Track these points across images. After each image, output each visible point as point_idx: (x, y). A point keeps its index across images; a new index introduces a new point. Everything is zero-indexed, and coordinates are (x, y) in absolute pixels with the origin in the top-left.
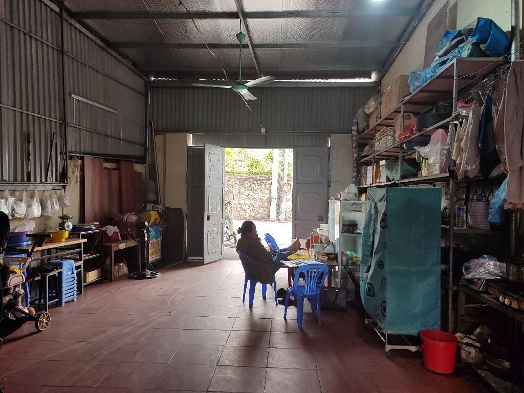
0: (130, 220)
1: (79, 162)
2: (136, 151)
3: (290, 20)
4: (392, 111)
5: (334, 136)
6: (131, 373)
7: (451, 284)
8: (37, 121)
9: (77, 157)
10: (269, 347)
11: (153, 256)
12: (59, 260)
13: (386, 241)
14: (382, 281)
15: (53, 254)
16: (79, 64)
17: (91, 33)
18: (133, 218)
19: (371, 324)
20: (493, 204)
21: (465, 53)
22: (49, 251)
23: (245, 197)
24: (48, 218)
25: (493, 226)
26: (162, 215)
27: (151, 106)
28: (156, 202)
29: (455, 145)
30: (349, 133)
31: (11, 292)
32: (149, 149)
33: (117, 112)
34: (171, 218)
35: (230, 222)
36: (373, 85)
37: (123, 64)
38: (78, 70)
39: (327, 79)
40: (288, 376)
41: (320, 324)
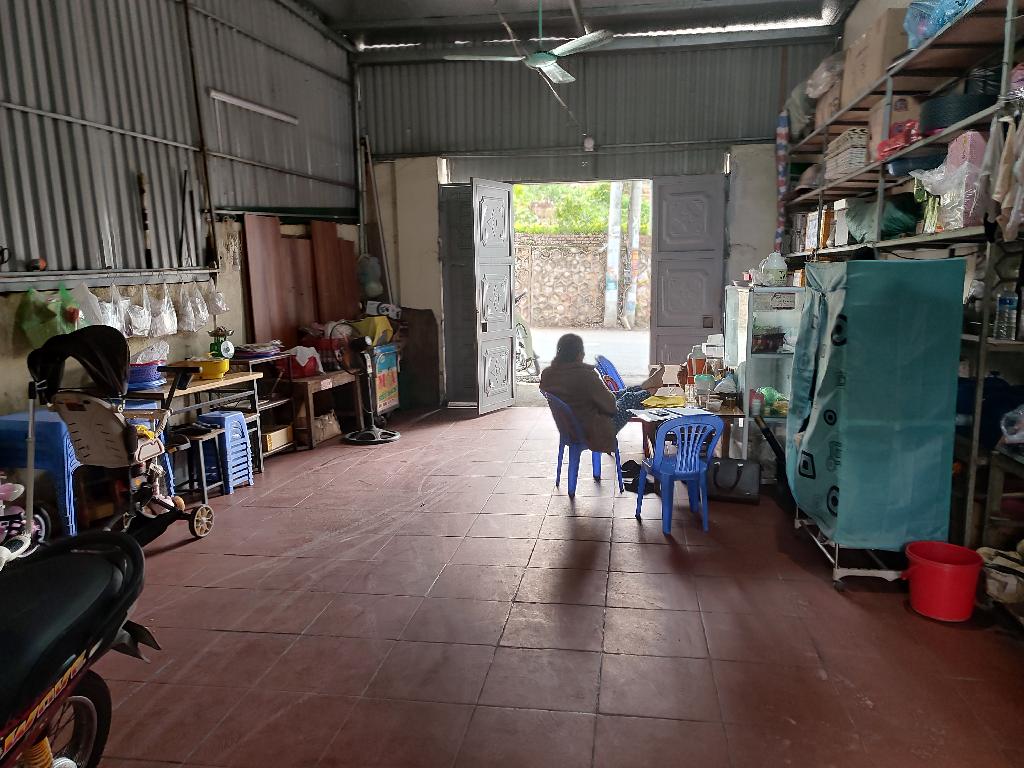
0: (336, 335)
1: (236, 226)
2: (340, 199)
4: (867, 92)
5: (737, 150)
6: (363, 613)
7: (975, 452)
8: (151, 147)
9: (231, 217)
10: (609, 571)
11: (385, 399)
12: (216, 413)
13: (843, 370)
14: (831, 448)
15: (205, 404)
16: (219, 26)
18: (342, 331)
19: (807, 529)
22: (198, 396)
23: (552, 281)
24: (190, 334)
26: (395, 323)
27: (363, 105)
28: (383, 298)
29: (1002, 169)
30: (767, 141)
31: (143, 470)
32: (365, 194)
33: (296, 122)
34: (414, 328)
35: (526, 335)
36: (825, 33)
37: (304, 20)
38: (217, 40)
39: (724, 26)
40: (645, 622)
41: (706, 529)
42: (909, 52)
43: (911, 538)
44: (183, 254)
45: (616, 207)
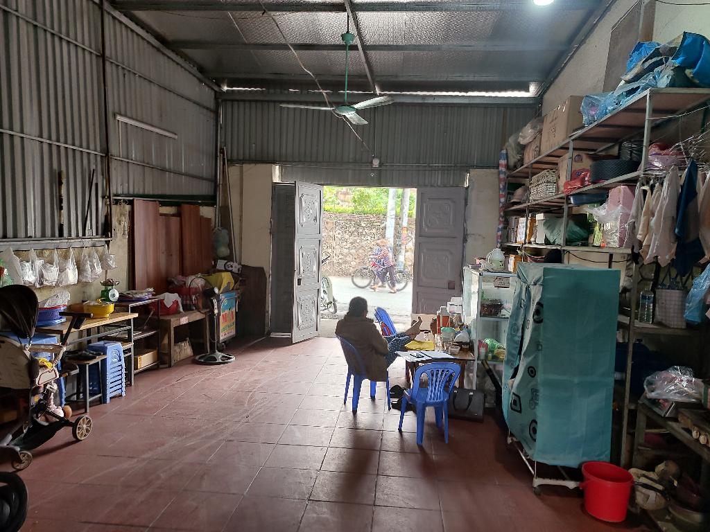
0: (194, 285)
1: (128, 207)
2: (204, 189)
3: (417, 14)
4: (557, 147)
5: (474, 172)
6: (197, 508)
7: (627, 400)
8: (70, 153)
9: (125, 201)
10: (378, 475)
11: (226, 331)
12: (101, 343)
13: (541, 341)
14: (532, 393)
15: (94, 336)
16: (126, 72)
17: (142, 28)
18: (197, 282)
19: (516, 446)
20: (692, 296)
21: (663, 82)
22: (89, 331)
23: (349, 245)
24: (86, 284)
25: (690, 325)
26: (236, 275)
27: (223, 126)
28: (229, 258)
29: (643, 219)
30: (493, 167)
31: (42, 390)
32: (221, 186)
33: (176, 137)
34: (249, 280)
35: (329, 285)
36: (531, 102)
37: (186, 69)
38: (124, 81)
39: (467, 92)
40: (402, 519)
41: (447, 442)
42: (584, 127)
43: (585, 459)
44: (87, 229)
45: (393, 198)
